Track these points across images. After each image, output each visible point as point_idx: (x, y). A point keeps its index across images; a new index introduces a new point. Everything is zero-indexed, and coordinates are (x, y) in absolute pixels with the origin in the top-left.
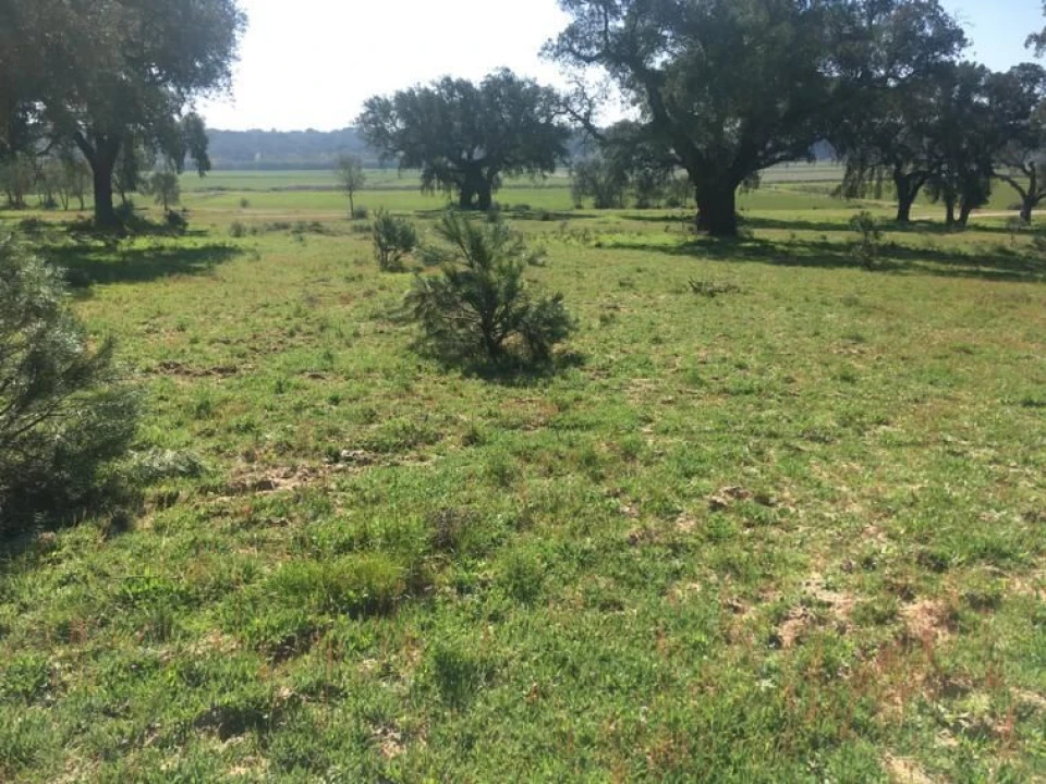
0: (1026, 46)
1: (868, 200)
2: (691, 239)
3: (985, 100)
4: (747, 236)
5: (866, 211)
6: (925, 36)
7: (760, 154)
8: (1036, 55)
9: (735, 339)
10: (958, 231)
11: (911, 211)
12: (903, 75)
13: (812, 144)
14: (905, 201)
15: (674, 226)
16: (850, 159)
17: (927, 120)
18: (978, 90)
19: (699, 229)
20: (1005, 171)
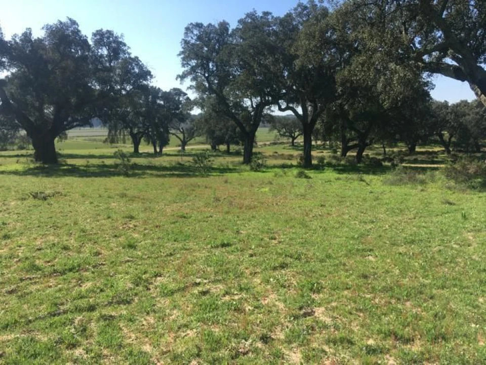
0: (177, 79)
1: (120, 144)
2: (32, 166)
3: (162, 102)
4: (64, 163)
5: (120, 149)
6: (135, 72)
7: (65, 123)
8: (181, 84)
9: (61, 228)
10: (160, 156)
11: (139, 148)
12: (128, 89)
13: (90, 119)
14: (136, 144)
15: (22, 159)
16: (110, 126)
17: (140, 110)
18: (158, 98)
19: (36, 160)
20: (172, 131)
